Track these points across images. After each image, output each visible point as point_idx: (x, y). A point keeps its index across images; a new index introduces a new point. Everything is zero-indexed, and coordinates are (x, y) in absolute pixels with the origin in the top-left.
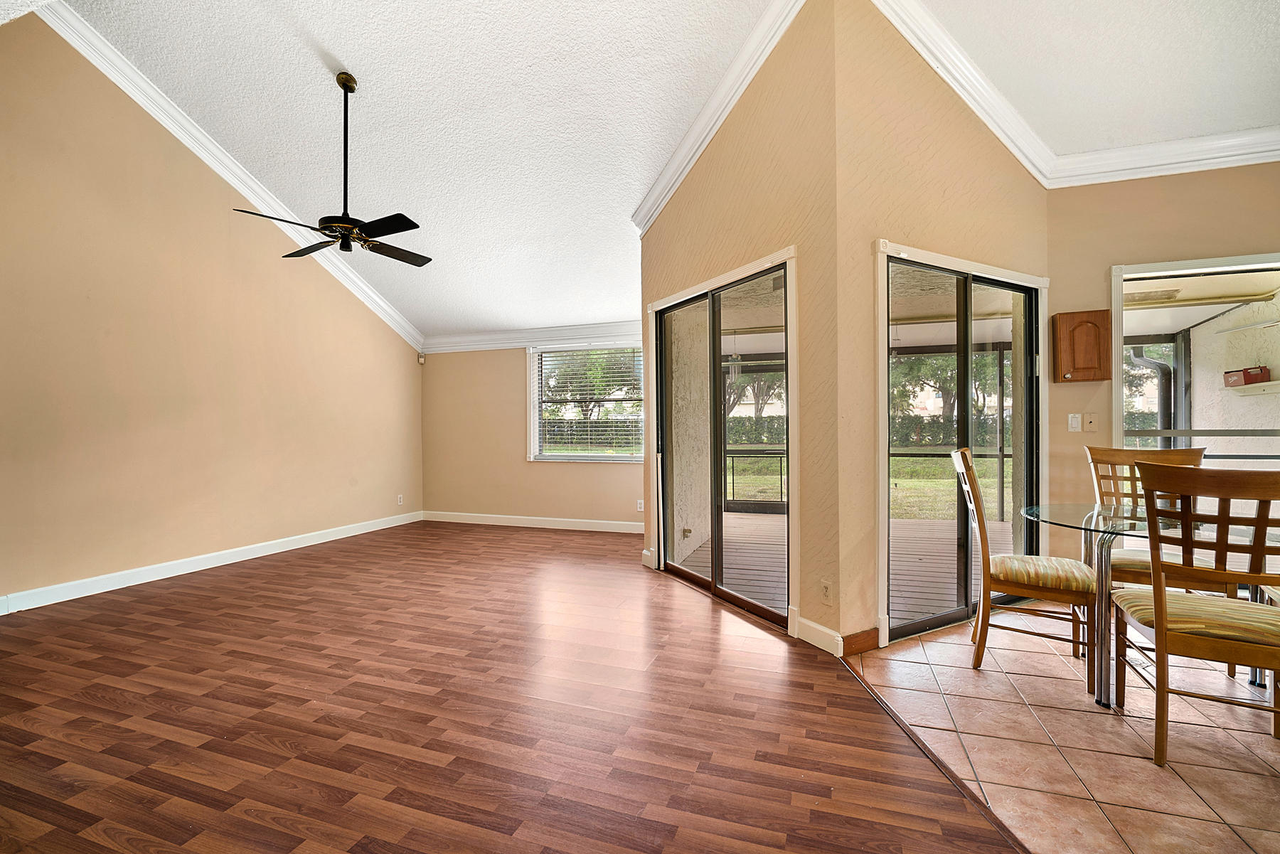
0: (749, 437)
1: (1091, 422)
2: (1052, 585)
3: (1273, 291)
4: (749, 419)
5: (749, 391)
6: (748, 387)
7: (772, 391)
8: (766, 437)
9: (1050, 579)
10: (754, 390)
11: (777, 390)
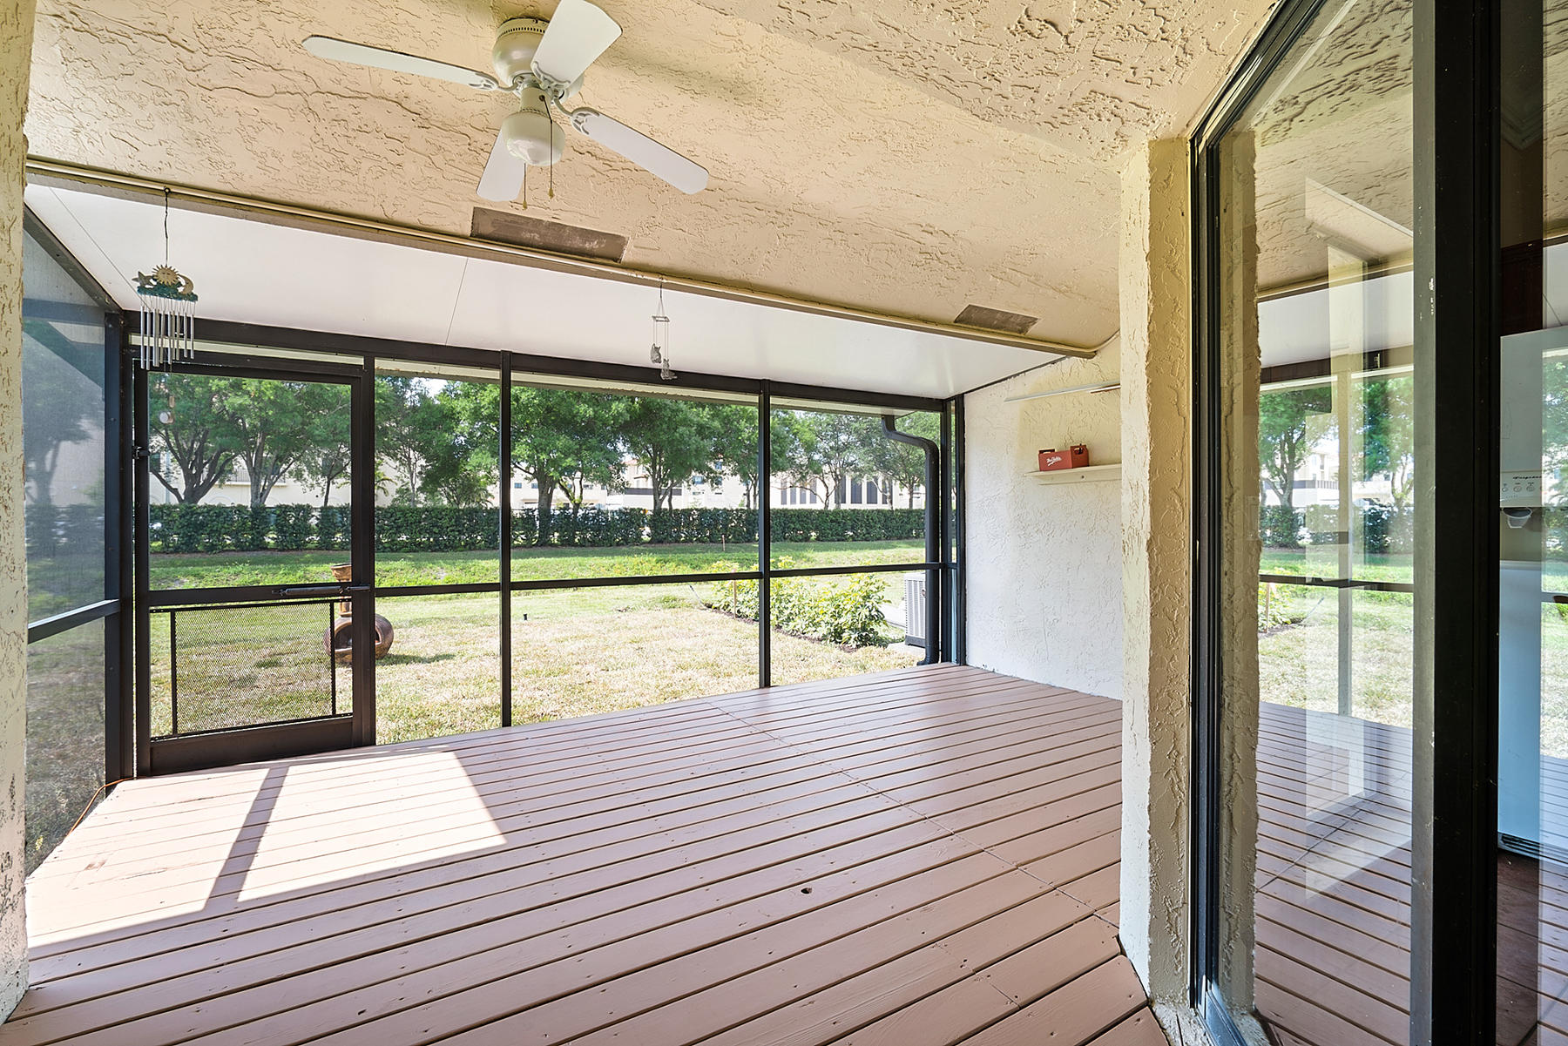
0: (239, 541)
3: (1095, 347)
4: (240, 509)
5: (240, 464)
6: (239, 458)
7: (284, 466)
8: (273, 539)
10: (249, 462)
11: (293, 466)
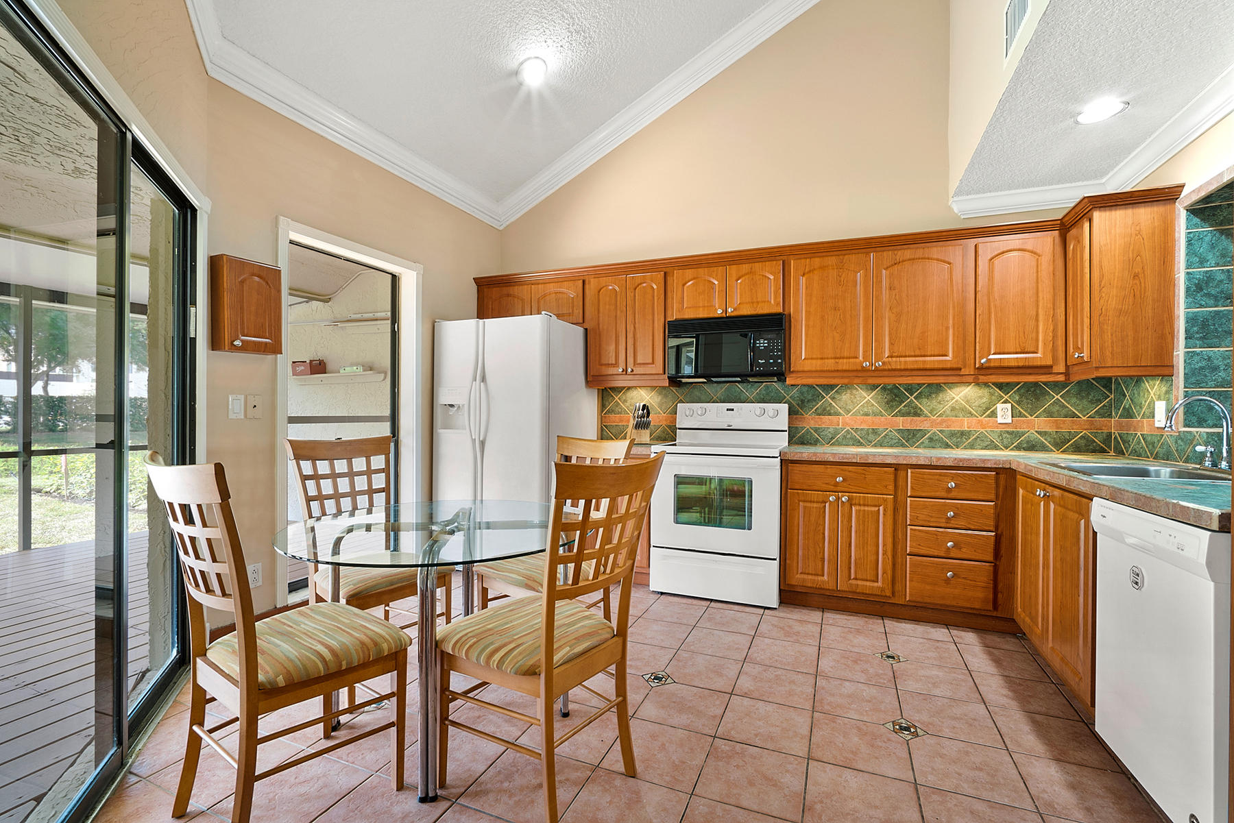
1: (255, 406)
2: (359, 661)
3: (331, 293)
9: (351, 647)
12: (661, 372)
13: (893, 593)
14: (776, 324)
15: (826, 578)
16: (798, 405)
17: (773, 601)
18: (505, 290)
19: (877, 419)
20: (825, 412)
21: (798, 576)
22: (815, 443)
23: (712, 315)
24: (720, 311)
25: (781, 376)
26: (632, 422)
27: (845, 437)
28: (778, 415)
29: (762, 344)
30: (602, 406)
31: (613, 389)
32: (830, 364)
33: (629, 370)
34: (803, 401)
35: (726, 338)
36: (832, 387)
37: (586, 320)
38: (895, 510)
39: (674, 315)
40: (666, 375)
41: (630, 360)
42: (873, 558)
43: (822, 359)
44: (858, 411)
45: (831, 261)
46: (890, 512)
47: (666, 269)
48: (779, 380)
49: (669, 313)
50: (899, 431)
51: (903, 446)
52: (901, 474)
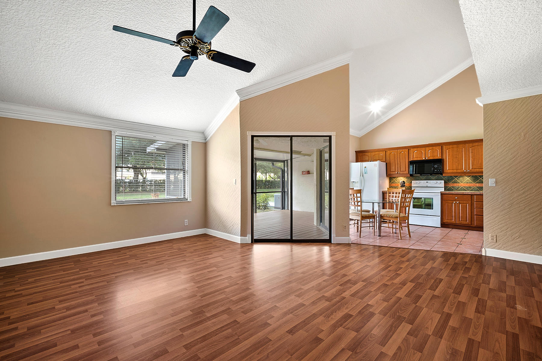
3: (311, 155)
12: (408, 173)
13: (471, 224)
14: (440, 162)
15: (453, 221)
16: (447, 181)
17: (439, 226)
18: (364, 154)
19: (471, 184)
20: (455, 182)
21: (446, 220)
22: (453, 190)
23: (421, 159)
24: (424, 158)
25: (442, 174)
26: (400, 185)
27: (461, 189)
28: (441, 183)
29: (436, 166)
30: (390, 182)
31: (393, 177)
32: (455, 171)
33: (399, 173)
34: (448, 180)
35: (426, 165)
36: (457, 176)
37: (387, 160)
38: (471, 205)
39: (411, 159)
40: (409, 174)
41: (399, 170)
42: (466, 216)
43: (453, 170)
44: (465, 182)
45: (455, 146)
46: (470, 205)
47: (409, 148)
48: (441, 175)
49: (410, 159)
50: (477, 187)
51: (478, 191)
52: (473, 197)
